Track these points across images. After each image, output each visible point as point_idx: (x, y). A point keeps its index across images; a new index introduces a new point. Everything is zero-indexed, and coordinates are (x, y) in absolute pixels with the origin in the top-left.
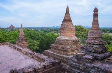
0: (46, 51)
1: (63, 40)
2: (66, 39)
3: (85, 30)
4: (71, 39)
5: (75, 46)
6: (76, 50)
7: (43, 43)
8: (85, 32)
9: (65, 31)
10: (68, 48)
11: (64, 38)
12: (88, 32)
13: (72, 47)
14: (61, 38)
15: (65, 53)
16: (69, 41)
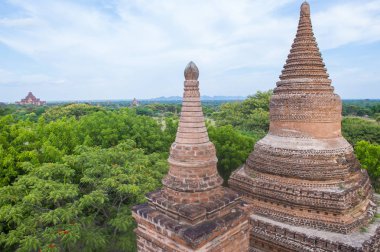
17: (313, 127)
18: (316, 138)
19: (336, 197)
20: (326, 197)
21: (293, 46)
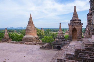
1: (29, 38)
2: (31, 37)
3: (39, 31)
4: (35, 37)
9: (30, 32)
12: (41, 32)
14: (28, 37)
16: (33, 38)
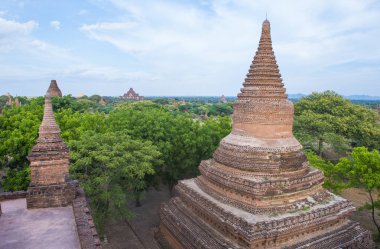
0: (183, 182)
5: (284, 176)
6: (286, 191)
7: (183, 151)
8: (348, 118)
10: (255, 184)
11: (245, 144)
13: (273, 179)
15: (244, 199)
17: (254, 127)
18: (256, 137)
19: (252, 184)
20: (246, 184)
21: (255, 58)
